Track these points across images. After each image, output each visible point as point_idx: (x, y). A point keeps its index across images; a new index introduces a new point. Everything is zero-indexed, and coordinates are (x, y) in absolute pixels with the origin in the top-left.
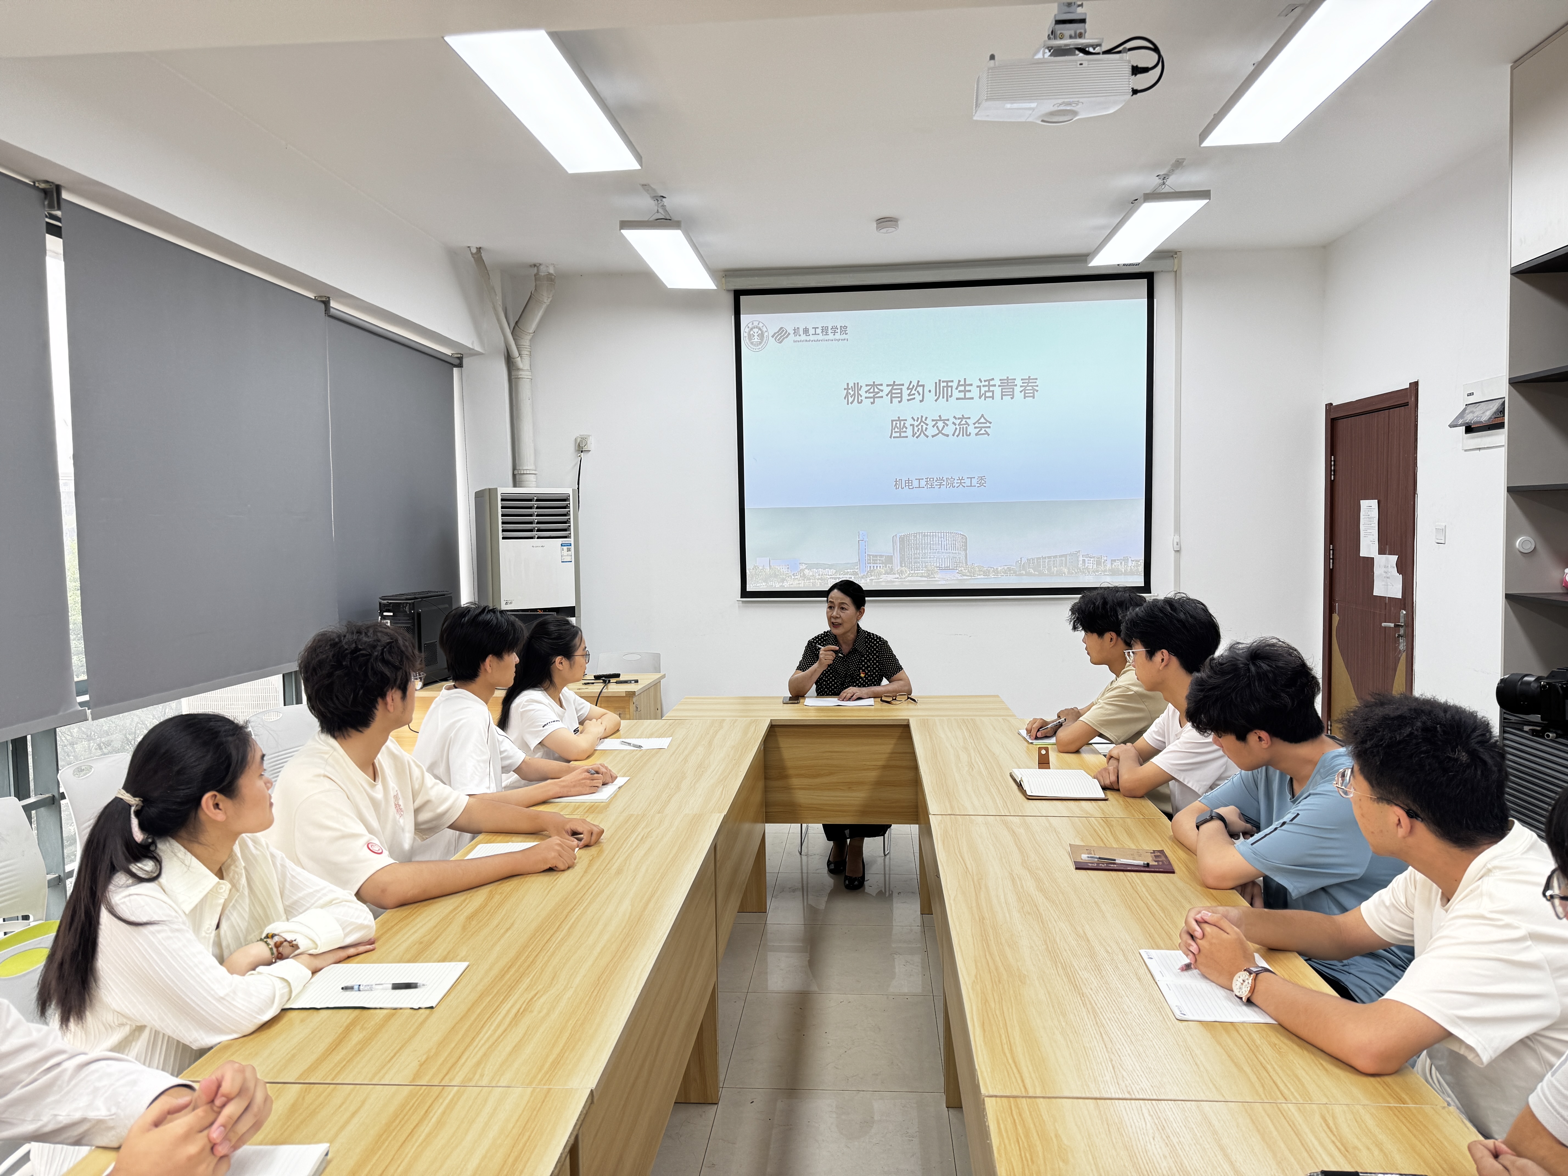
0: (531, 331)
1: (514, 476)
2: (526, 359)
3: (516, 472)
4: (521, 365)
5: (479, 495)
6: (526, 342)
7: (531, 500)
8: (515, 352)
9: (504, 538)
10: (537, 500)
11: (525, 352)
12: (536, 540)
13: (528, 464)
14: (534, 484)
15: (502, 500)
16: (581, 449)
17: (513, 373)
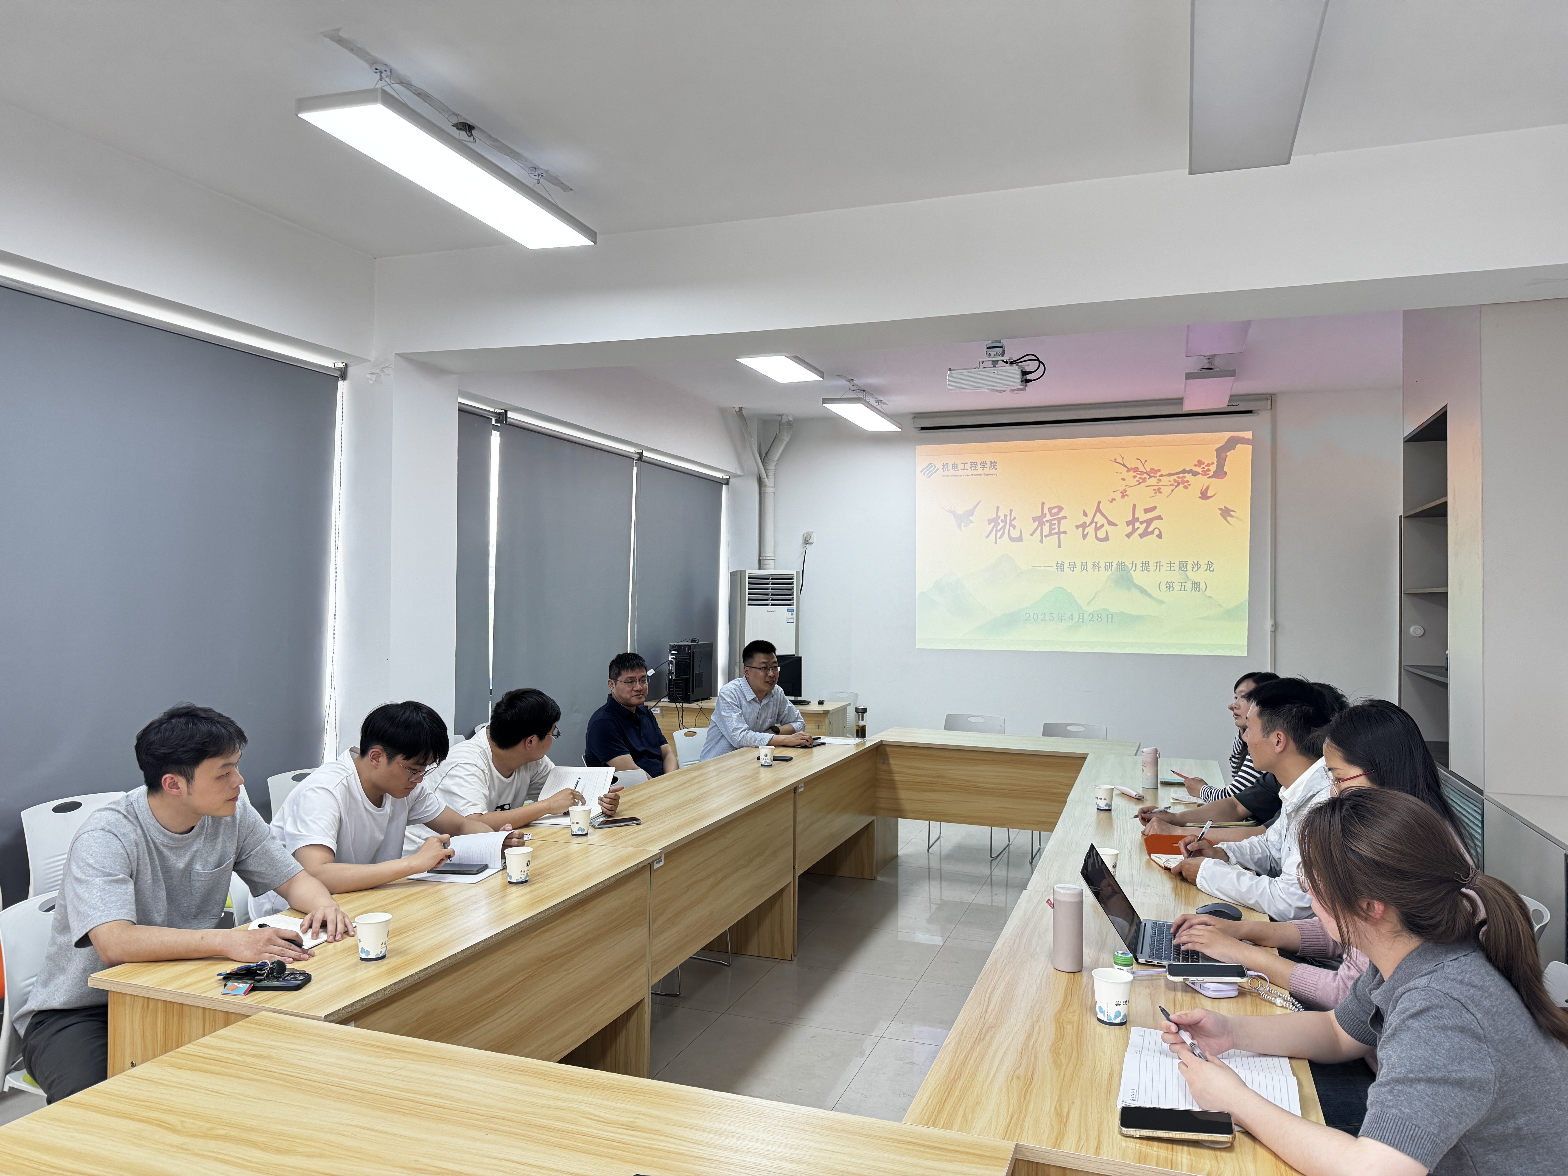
0: (776, 459)
1: (760, 560)
2: (772, 479)
3: (761, 558)
4: (768, 484)
5: (733, 575)
6: (772, 467)
7: (768, 579)
8: (764, 475)
9: (748, 605)
10: (772, 579)
11: (771, 474)
12: (770, 606)
13: (769, 552)
14: (772, 567)
15: (749, 578)
16: (807, 542)
17: (762, 489)
